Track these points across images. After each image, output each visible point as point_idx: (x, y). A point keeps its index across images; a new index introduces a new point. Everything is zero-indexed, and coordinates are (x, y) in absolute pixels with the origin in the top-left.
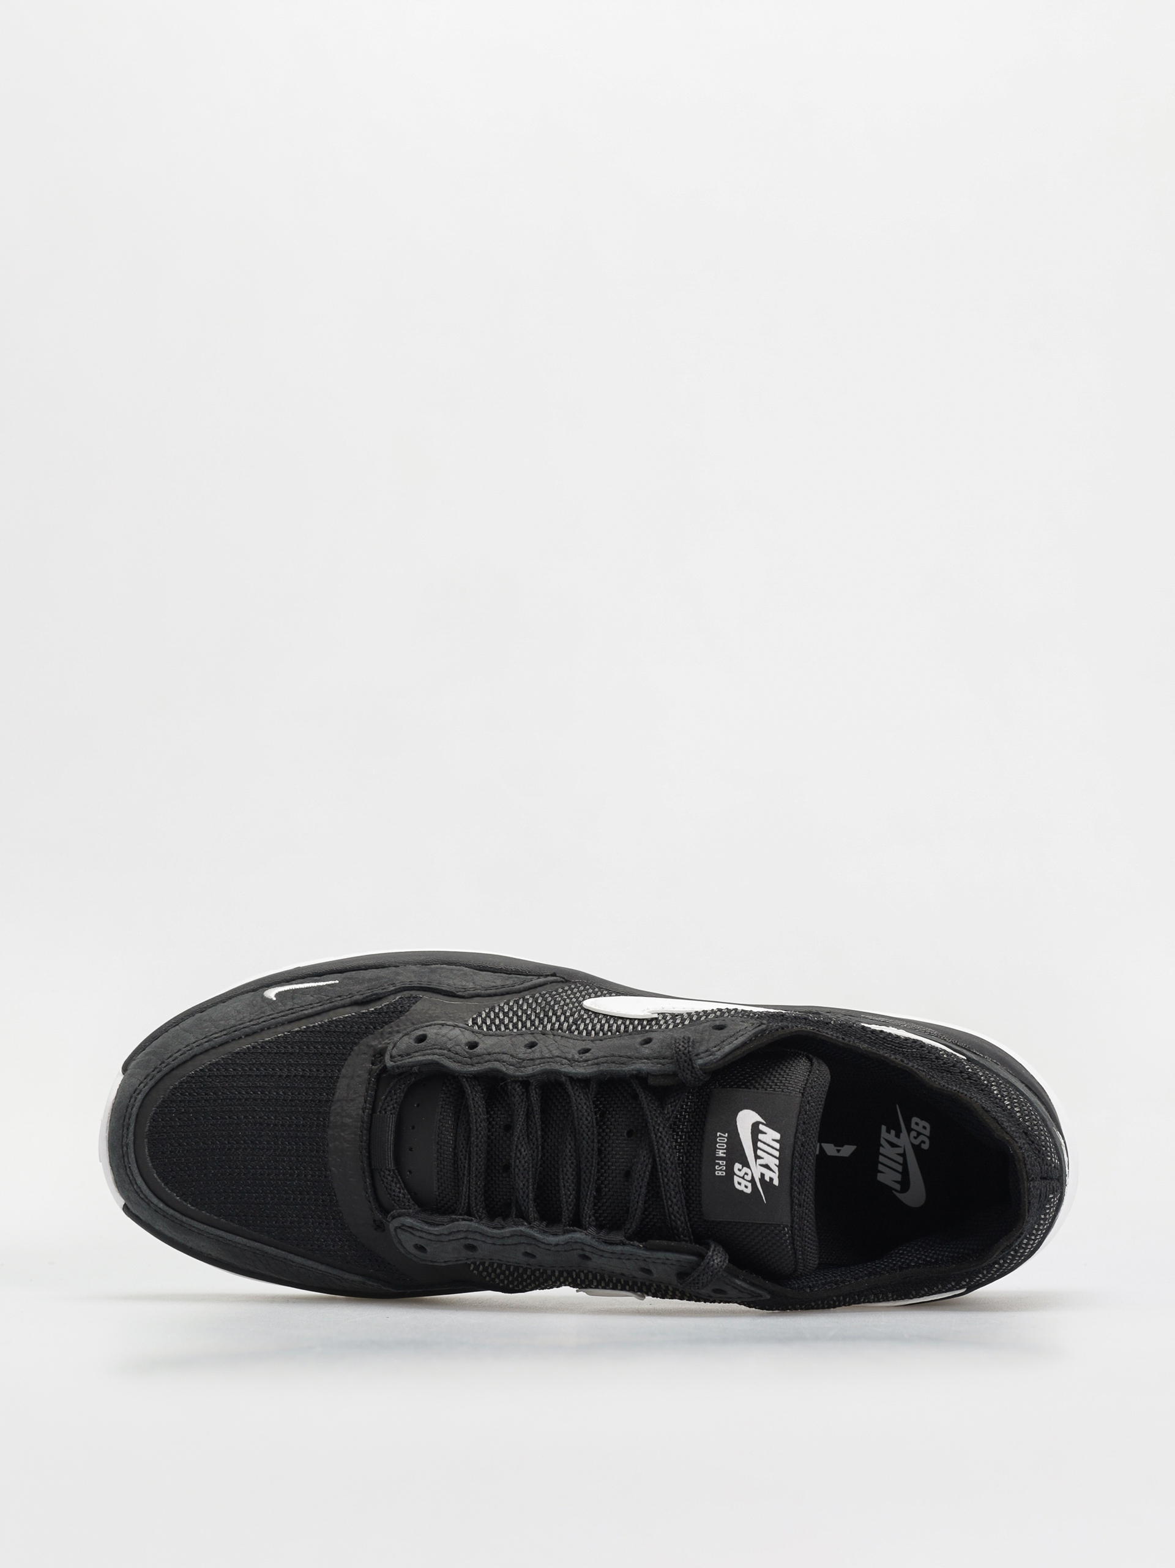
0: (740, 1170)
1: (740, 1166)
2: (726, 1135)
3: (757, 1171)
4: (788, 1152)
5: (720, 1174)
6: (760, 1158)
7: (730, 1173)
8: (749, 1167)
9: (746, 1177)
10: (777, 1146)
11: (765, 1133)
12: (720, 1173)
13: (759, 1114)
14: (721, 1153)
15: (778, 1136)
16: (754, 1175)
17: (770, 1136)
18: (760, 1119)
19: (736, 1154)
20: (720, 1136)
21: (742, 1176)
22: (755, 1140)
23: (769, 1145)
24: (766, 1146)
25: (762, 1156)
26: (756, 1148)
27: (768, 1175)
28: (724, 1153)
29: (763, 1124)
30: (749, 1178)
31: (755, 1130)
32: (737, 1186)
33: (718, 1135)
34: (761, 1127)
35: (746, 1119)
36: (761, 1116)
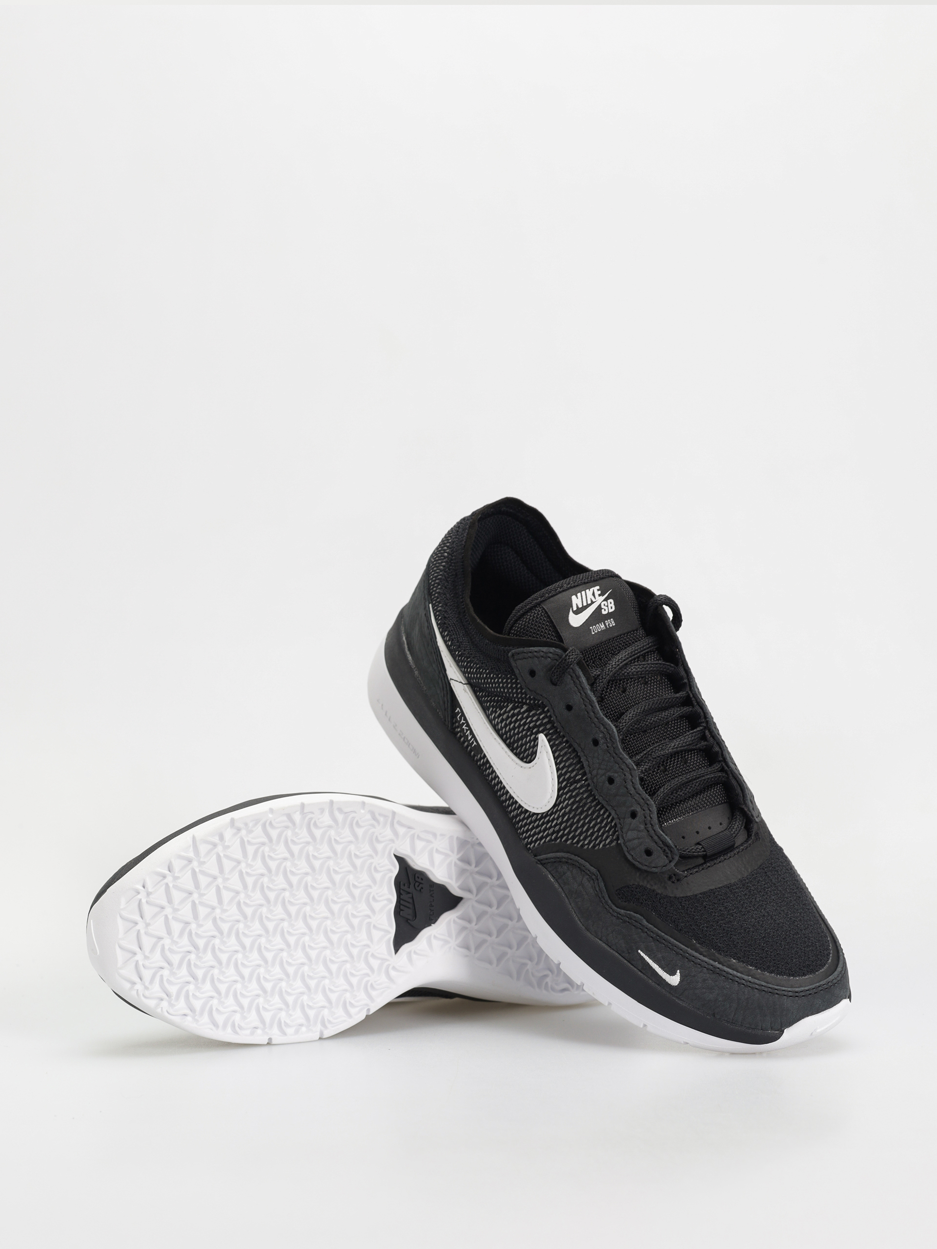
0: (605, 610)
1: (603, 610)
2: (591, 628)
3: (600, 600)
4: (577, 589)
5: (613, 622)
6: (592, 601)
7: (609, 616)
8: (600, 605)
9: (606, 605)
10: (579, 595)
11: (577, 604)
12: (611, 623)
13: (568, 615)
14: (603, 626)
15: (574, 597)
16: (603, 600)
17: (576, 601)
18: (571, 612)
19: (597, 616)
20: (594, 632)
21: (607, 607)
22: (584, 608)
23: (582, 599)
24: (583, 600)
25: (590, 600)
26: (588, 606)
27: (597, 593)
28: (601, 624)
29: (572, 609)
30: (605, 602)
31: (578, 611)
32: (614, 609)
33: (594, 633)
34: (575, 608)
35: (576, 620)
36: (569, 613)
